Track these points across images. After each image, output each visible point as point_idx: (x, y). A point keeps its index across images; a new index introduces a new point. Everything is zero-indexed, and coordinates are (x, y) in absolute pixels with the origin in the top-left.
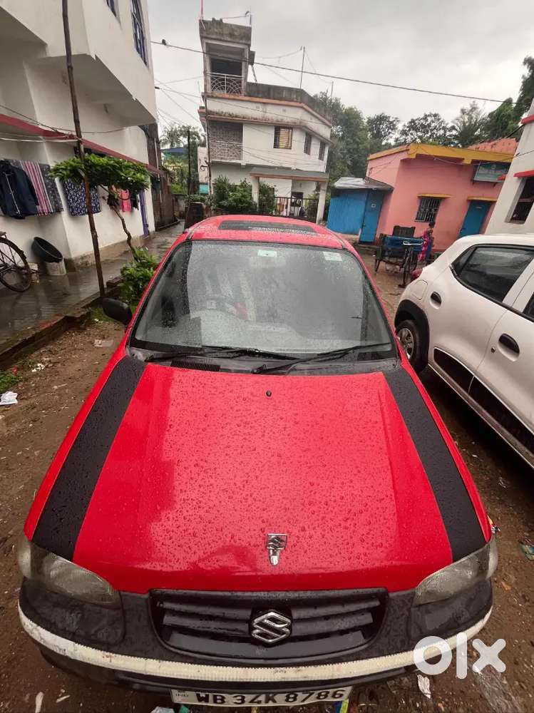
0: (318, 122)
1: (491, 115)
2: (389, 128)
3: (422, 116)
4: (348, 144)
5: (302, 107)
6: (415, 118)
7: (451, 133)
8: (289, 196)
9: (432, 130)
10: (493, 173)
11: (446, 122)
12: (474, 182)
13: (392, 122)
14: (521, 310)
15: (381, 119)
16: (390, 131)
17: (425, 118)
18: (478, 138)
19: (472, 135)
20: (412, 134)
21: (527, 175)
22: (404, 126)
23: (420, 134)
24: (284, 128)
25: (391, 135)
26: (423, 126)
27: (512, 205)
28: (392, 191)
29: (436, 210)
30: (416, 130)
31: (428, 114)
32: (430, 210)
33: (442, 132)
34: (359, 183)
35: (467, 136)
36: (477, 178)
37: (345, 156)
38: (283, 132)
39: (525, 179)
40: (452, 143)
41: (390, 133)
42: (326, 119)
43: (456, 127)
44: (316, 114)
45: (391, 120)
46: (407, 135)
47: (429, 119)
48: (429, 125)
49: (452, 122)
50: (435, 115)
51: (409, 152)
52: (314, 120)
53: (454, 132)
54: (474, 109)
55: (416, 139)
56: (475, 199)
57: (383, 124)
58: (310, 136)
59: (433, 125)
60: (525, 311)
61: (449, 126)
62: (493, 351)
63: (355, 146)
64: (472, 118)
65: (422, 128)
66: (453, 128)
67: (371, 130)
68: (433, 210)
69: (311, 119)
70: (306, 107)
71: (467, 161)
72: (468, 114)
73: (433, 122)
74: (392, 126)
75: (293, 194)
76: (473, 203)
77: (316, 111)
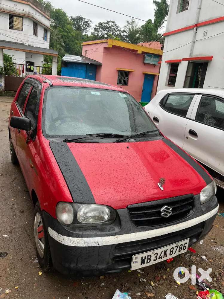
0: (41, 15)
1: (142, 26)
2: (86, 25)
3: (106, 22)
4: (60, 31)
5: (29, 5)
6: (102, 22)
7: (124, 34)
8: (24, 63)
9: (112, 30)
10: (153, 60)
11: (120, 27)
12: (145, 64)
13: (87, 22)
14: (194, 119)
15: (80, 19)
16: (86, 27)
17: (108, 22)
18: (138, 38)
19: (135, 36)
20: (101, 31)
21: (171, 62)
22: (96, 25)
23: (106, 32)
24: (16, 16)
25: (87, 30)
26: (108, 28)
27: (167, 78)
28: (101, 65)
29: (127, 79)
30: (104, 29)
31: (109, 21)
32: (124, 78)
33: (118, 32)
34: (79, 59)
35: (132, 37)
36: (146, 62)
37: (59, 40)
38: (15, 19)
39: (171, 64)
40: (126, 40)
41: (87, 28)
42: (46, 14)
43: (126, 31)
44: (39, 11)
45: (86, 20)
46: (98, 31)
47: (110, 24)
48: (111, 27)
49: (123, 27)
50: (113, 22)
51: (108, 43)
52: (38, 14)
53: (125, 34)
54: (133, 22)
55: (104, 35)
56: (146, 73)
57: (81, 22)
58: (36, 24)
59: (113, 27)
60: (195, 119)
61: (122, 30)
62: (187, 138)
63: (66, 34)
64: (133, 27)
65: (107, 29)
66: (124, 31)
67: (74, 25)
68: (126, 78)
69: (36, 13)
70: (31, 5)
71: (140, 52)
72: (131, 24)
73: (113, 26)
74: (87, 24)
75: (27, 62)
76: (146, 75)
77: (38, 8)
